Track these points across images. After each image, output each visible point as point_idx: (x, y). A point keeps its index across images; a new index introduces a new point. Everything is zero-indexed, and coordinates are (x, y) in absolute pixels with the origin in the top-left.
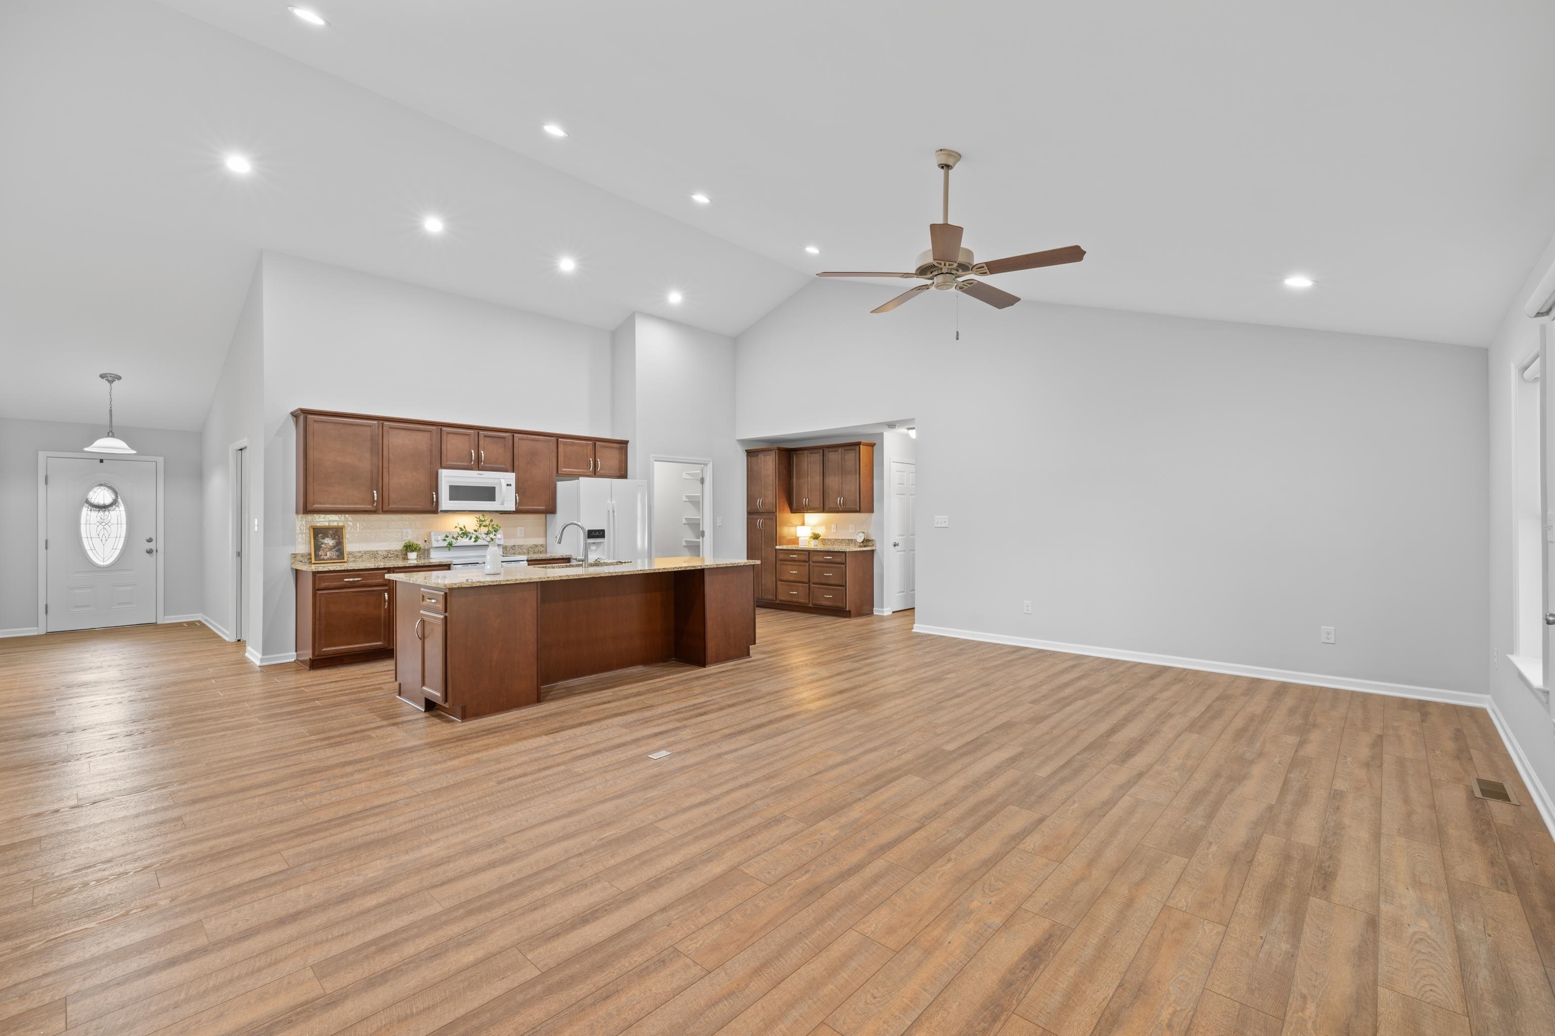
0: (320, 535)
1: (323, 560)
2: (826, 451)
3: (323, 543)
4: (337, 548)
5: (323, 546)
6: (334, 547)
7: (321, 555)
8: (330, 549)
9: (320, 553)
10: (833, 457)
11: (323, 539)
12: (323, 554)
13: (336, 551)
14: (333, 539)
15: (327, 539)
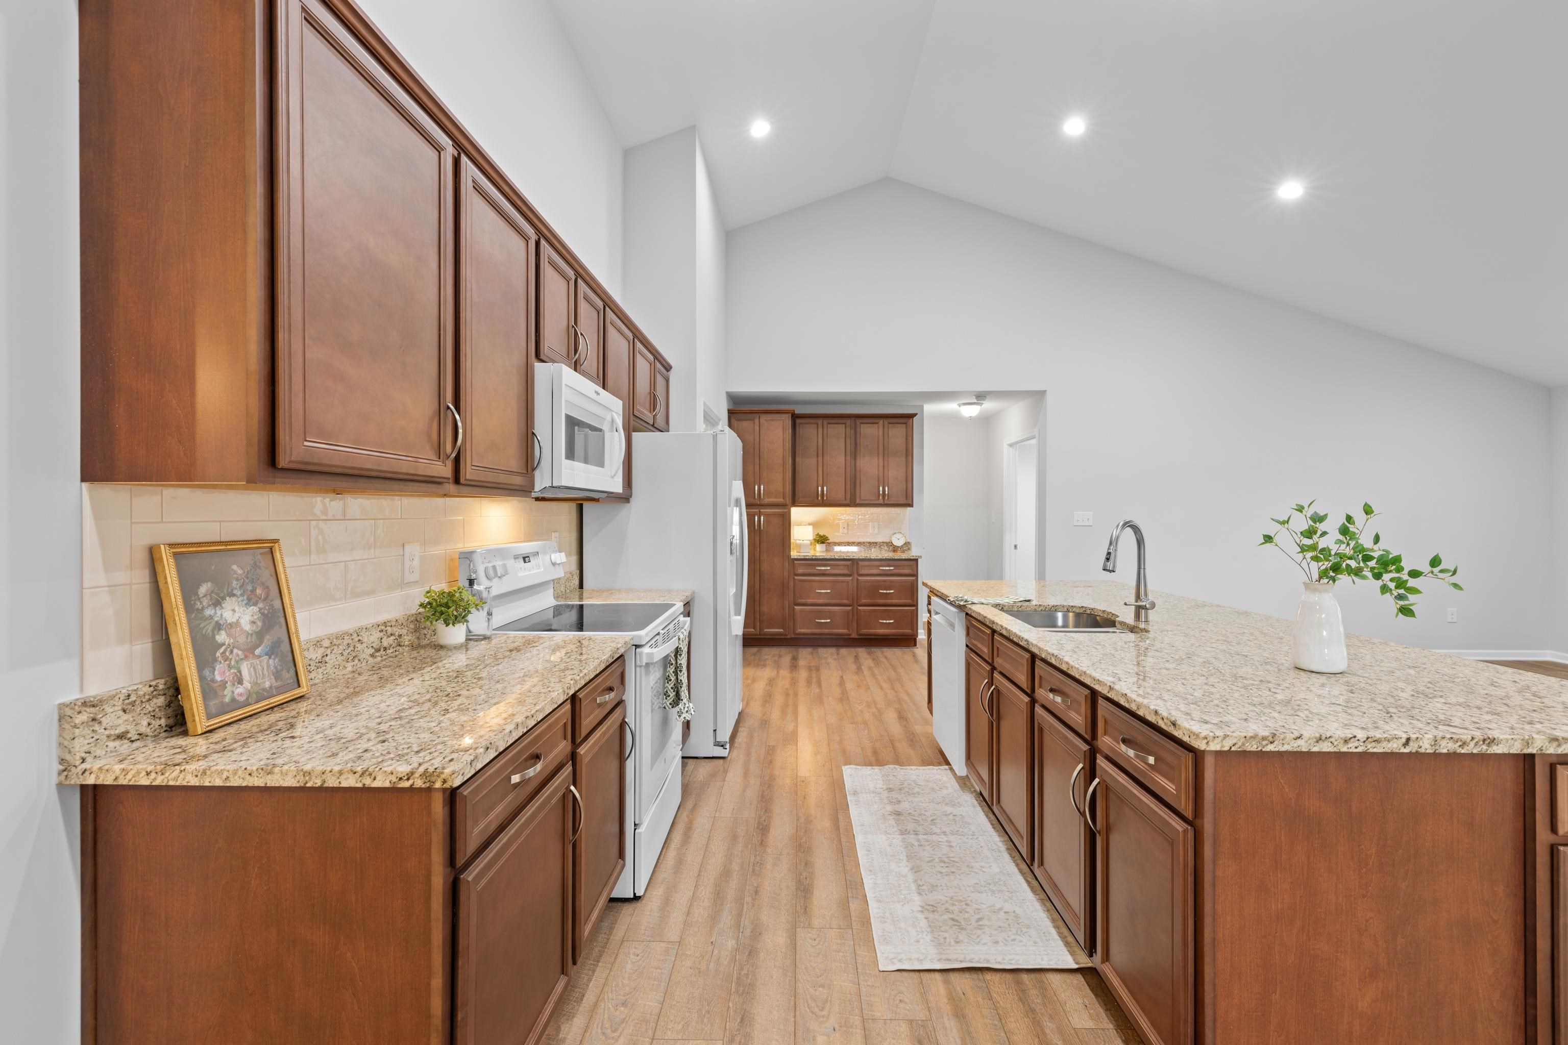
0: (203, 589)
1: (235, 704)
2: (859, 421)
3: (218, 627)
4: (268, 639)
5: (221, 637)
6: (260, 635)
7: (224, 684)
8: (249, 651)
9: (218, 678)
10: (868, 431)
11: (217, 603)
12: (229, 675)
13: (270, 654)
14: (250, 602)
15: (229, 603)
